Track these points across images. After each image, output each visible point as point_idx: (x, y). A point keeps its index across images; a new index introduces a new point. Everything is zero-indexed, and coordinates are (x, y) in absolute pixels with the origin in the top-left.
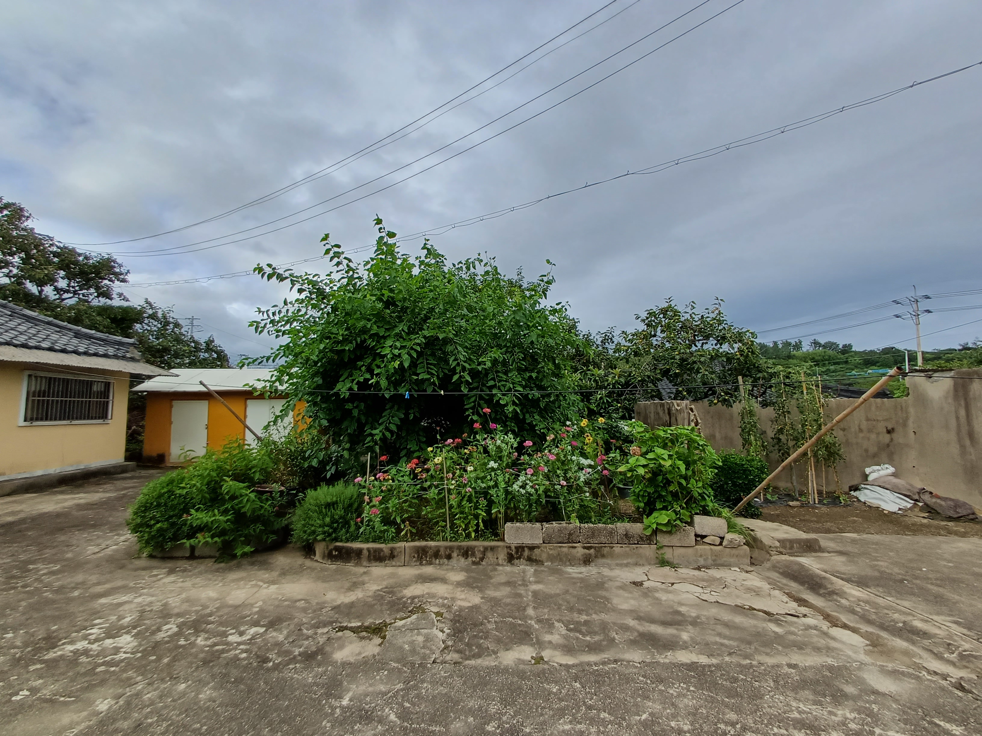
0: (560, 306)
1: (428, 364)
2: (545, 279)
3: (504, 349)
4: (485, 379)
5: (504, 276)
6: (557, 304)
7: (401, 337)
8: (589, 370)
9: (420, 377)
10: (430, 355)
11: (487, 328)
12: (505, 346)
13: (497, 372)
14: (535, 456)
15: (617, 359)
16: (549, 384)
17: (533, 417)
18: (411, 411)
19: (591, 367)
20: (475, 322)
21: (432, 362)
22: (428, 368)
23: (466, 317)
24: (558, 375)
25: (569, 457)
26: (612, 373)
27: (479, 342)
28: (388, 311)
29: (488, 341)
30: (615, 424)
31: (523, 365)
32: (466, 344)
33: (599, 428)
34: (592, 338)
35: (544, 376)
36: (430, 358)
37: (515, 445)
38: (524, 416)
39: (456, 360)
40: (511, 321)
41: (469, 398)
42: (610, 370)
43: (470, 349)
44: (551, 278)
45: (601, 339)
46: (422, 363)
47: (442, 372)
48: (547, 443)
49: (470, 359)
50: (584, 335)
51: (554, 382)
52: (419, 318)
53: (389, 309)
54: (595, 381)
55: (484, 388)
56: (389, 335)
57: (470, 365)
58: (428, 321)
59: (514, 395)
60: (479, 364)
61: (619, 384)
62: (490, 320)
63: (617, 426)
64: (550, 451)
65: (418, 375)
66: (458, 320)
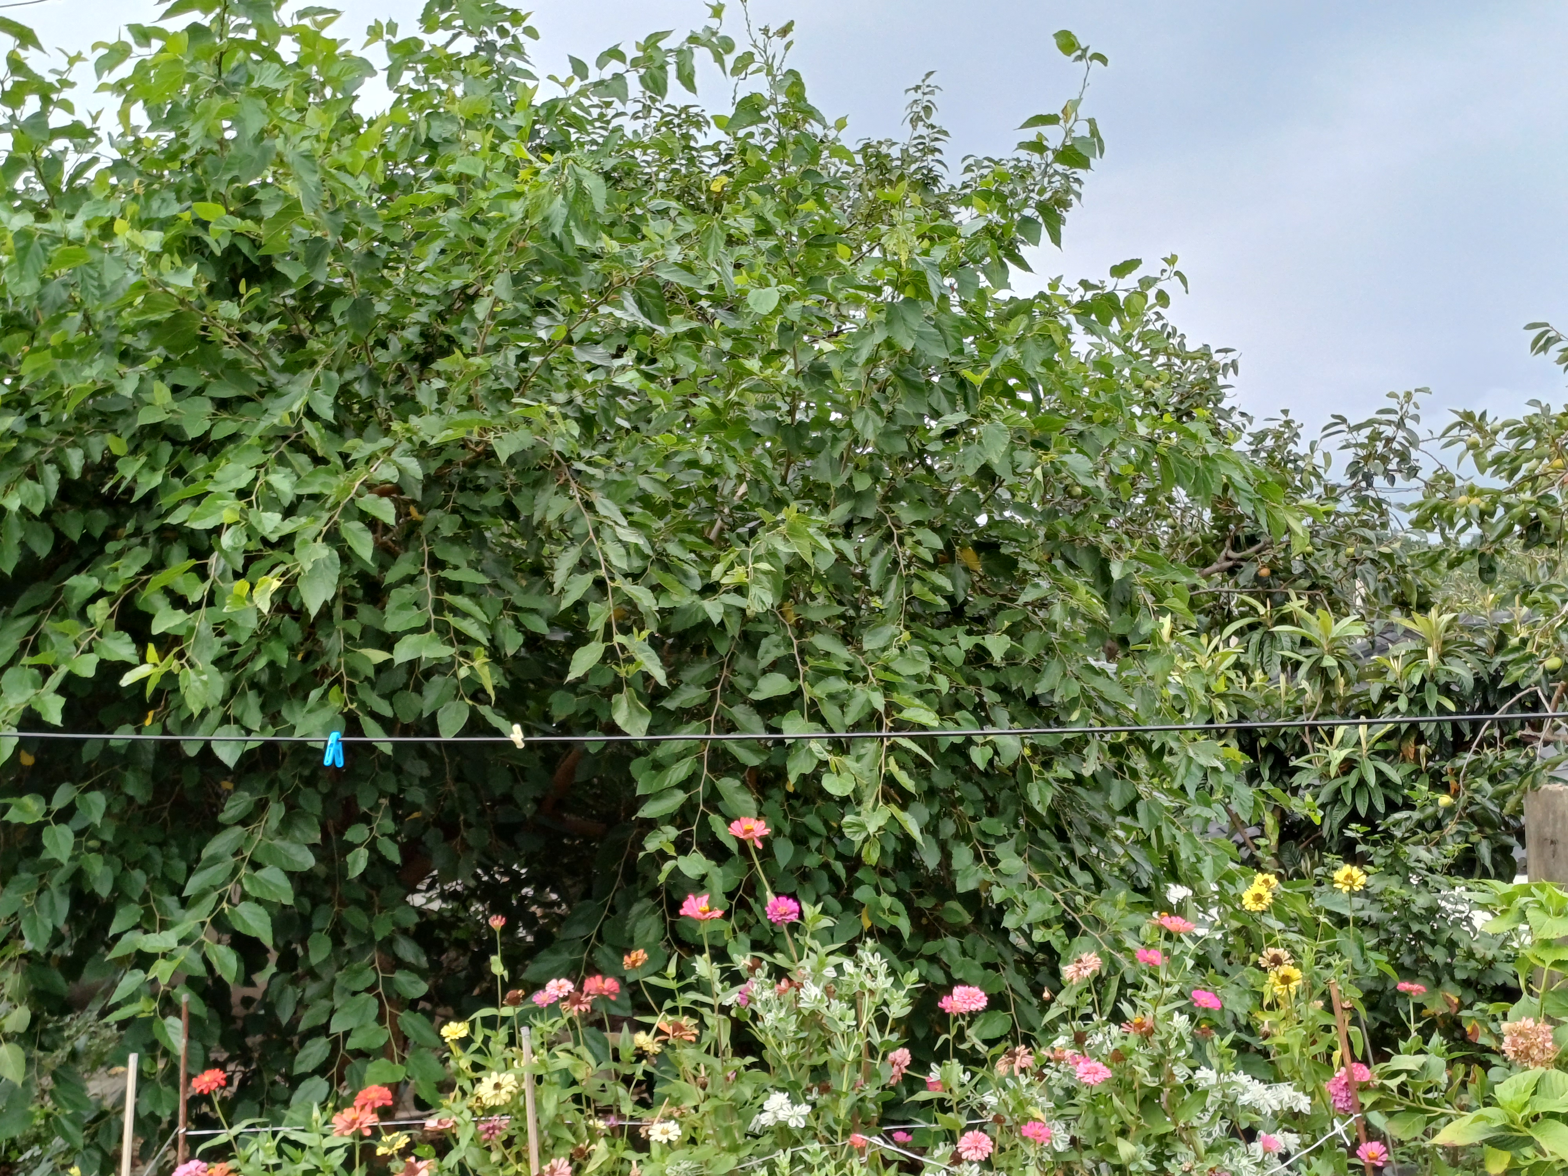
0: (1131, 281)
1: (443, 586)
2: (1054, 136)
3: (840, 513)
4: (743, 662)
5: (841, 124)
6: (1120, 271)
7: (300, 446)
8: (1285, 619)
9: (402, 653)
10: (454, 540)
11: (753, 399)
12: (848, 492)
13: (804, 627)
14: (1001, 1068)
15: (1432, 559)
16: (1075, 689)
17: (994, 862)
18: (357, 833)
19: (1296, 605)
20: (688, 365)
21: (466, 575)
22: (440, 607)
23: (641, 341)
24: (1123, 641)
25: (1180, 1072)
26: (1408, 633)
27: (711, 471)
28: (229, 309)
29: (759, 467)
30: (1421, 901)
31: (936, 589)
32: (644, 483)
33: (1341, 921)
34: (1301, 448)
35: (1049, 649)
36: (453, 555)
37: (899, 1008)
38: (947, 856)
39: (585, 564)
40: (873, 361)
41: (659, 767)
42: (1396, 616)
43: (660, 511)
44: (1082, 130)
45: (1349, 456)
46: (411, 579)
47: (519, 625)
48: (1065, 1000)
49: (664, 563)
50: (1260, 437)
51: (1099, 683)
52: (395, 344)
53: (235, 295)
54: (1319, 673)
55: (740, 713)
56: (234, 438)
57: (657, 589)
58: (441, 364)
59: (893, 748)
60: (710, 589)
61: (1446, 690)
62: (769, 358)
63: (1432, 911)
64: (1079, 1039)
65: (388, 642)
66: (598, 354)
